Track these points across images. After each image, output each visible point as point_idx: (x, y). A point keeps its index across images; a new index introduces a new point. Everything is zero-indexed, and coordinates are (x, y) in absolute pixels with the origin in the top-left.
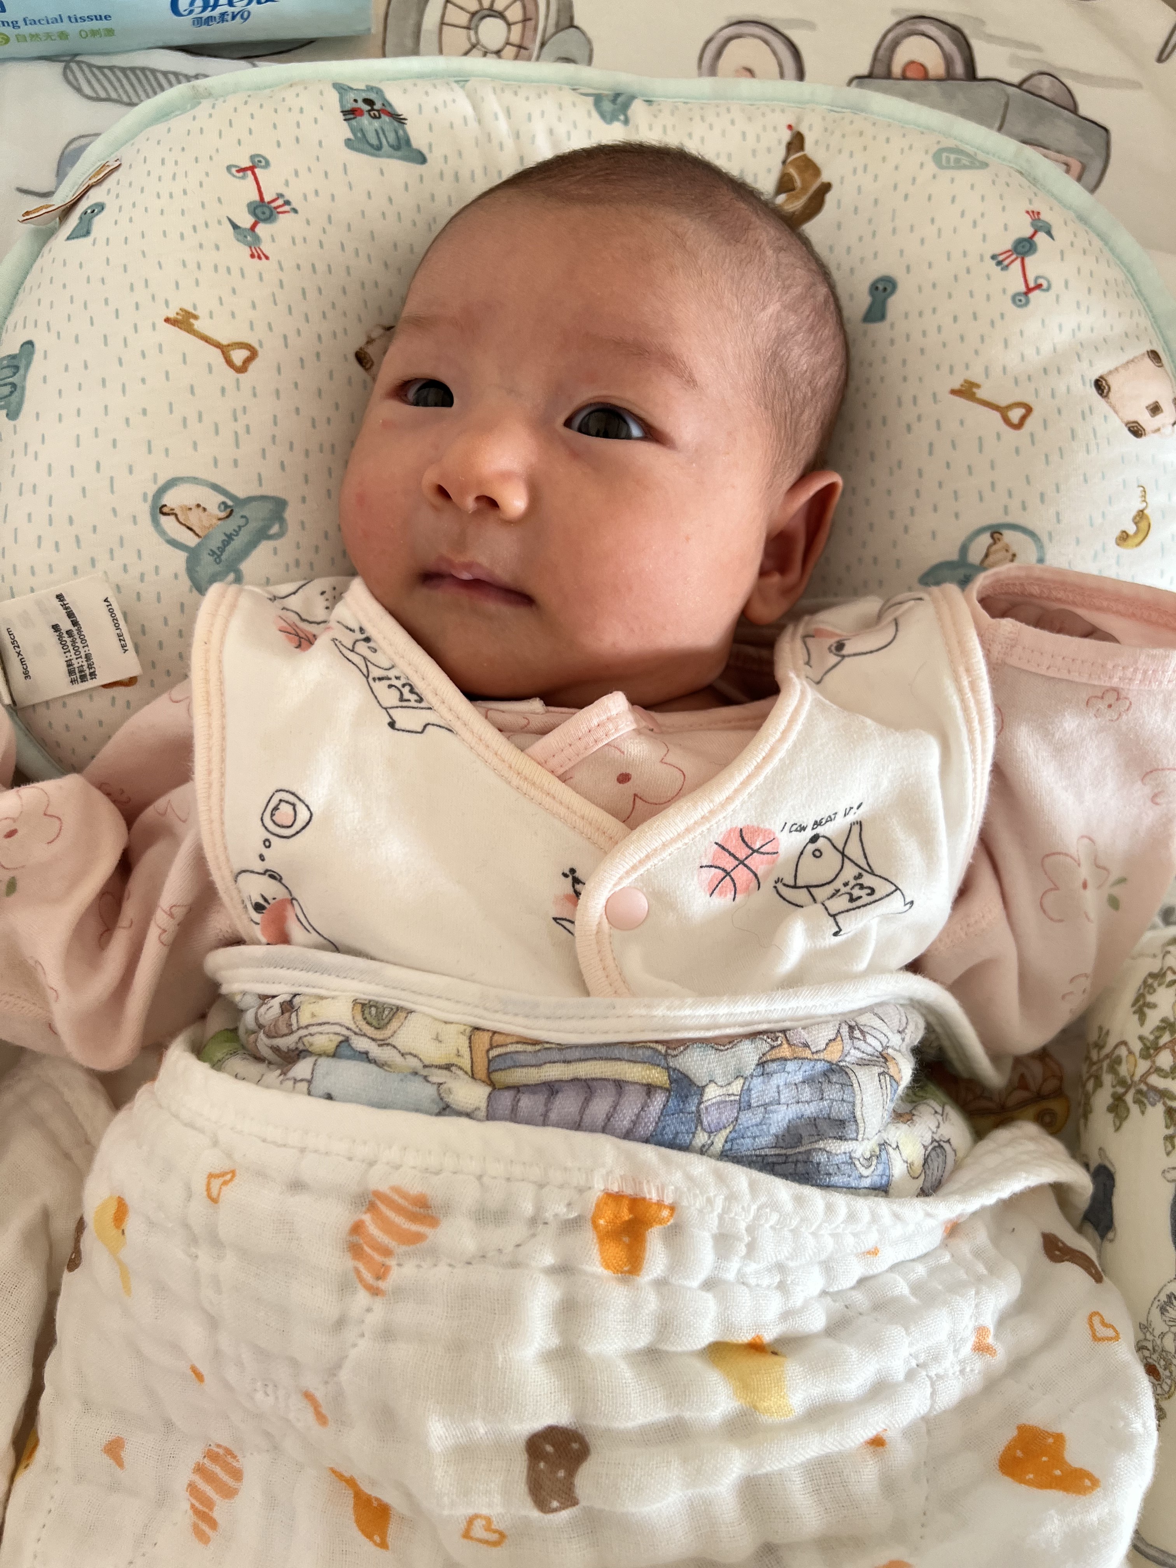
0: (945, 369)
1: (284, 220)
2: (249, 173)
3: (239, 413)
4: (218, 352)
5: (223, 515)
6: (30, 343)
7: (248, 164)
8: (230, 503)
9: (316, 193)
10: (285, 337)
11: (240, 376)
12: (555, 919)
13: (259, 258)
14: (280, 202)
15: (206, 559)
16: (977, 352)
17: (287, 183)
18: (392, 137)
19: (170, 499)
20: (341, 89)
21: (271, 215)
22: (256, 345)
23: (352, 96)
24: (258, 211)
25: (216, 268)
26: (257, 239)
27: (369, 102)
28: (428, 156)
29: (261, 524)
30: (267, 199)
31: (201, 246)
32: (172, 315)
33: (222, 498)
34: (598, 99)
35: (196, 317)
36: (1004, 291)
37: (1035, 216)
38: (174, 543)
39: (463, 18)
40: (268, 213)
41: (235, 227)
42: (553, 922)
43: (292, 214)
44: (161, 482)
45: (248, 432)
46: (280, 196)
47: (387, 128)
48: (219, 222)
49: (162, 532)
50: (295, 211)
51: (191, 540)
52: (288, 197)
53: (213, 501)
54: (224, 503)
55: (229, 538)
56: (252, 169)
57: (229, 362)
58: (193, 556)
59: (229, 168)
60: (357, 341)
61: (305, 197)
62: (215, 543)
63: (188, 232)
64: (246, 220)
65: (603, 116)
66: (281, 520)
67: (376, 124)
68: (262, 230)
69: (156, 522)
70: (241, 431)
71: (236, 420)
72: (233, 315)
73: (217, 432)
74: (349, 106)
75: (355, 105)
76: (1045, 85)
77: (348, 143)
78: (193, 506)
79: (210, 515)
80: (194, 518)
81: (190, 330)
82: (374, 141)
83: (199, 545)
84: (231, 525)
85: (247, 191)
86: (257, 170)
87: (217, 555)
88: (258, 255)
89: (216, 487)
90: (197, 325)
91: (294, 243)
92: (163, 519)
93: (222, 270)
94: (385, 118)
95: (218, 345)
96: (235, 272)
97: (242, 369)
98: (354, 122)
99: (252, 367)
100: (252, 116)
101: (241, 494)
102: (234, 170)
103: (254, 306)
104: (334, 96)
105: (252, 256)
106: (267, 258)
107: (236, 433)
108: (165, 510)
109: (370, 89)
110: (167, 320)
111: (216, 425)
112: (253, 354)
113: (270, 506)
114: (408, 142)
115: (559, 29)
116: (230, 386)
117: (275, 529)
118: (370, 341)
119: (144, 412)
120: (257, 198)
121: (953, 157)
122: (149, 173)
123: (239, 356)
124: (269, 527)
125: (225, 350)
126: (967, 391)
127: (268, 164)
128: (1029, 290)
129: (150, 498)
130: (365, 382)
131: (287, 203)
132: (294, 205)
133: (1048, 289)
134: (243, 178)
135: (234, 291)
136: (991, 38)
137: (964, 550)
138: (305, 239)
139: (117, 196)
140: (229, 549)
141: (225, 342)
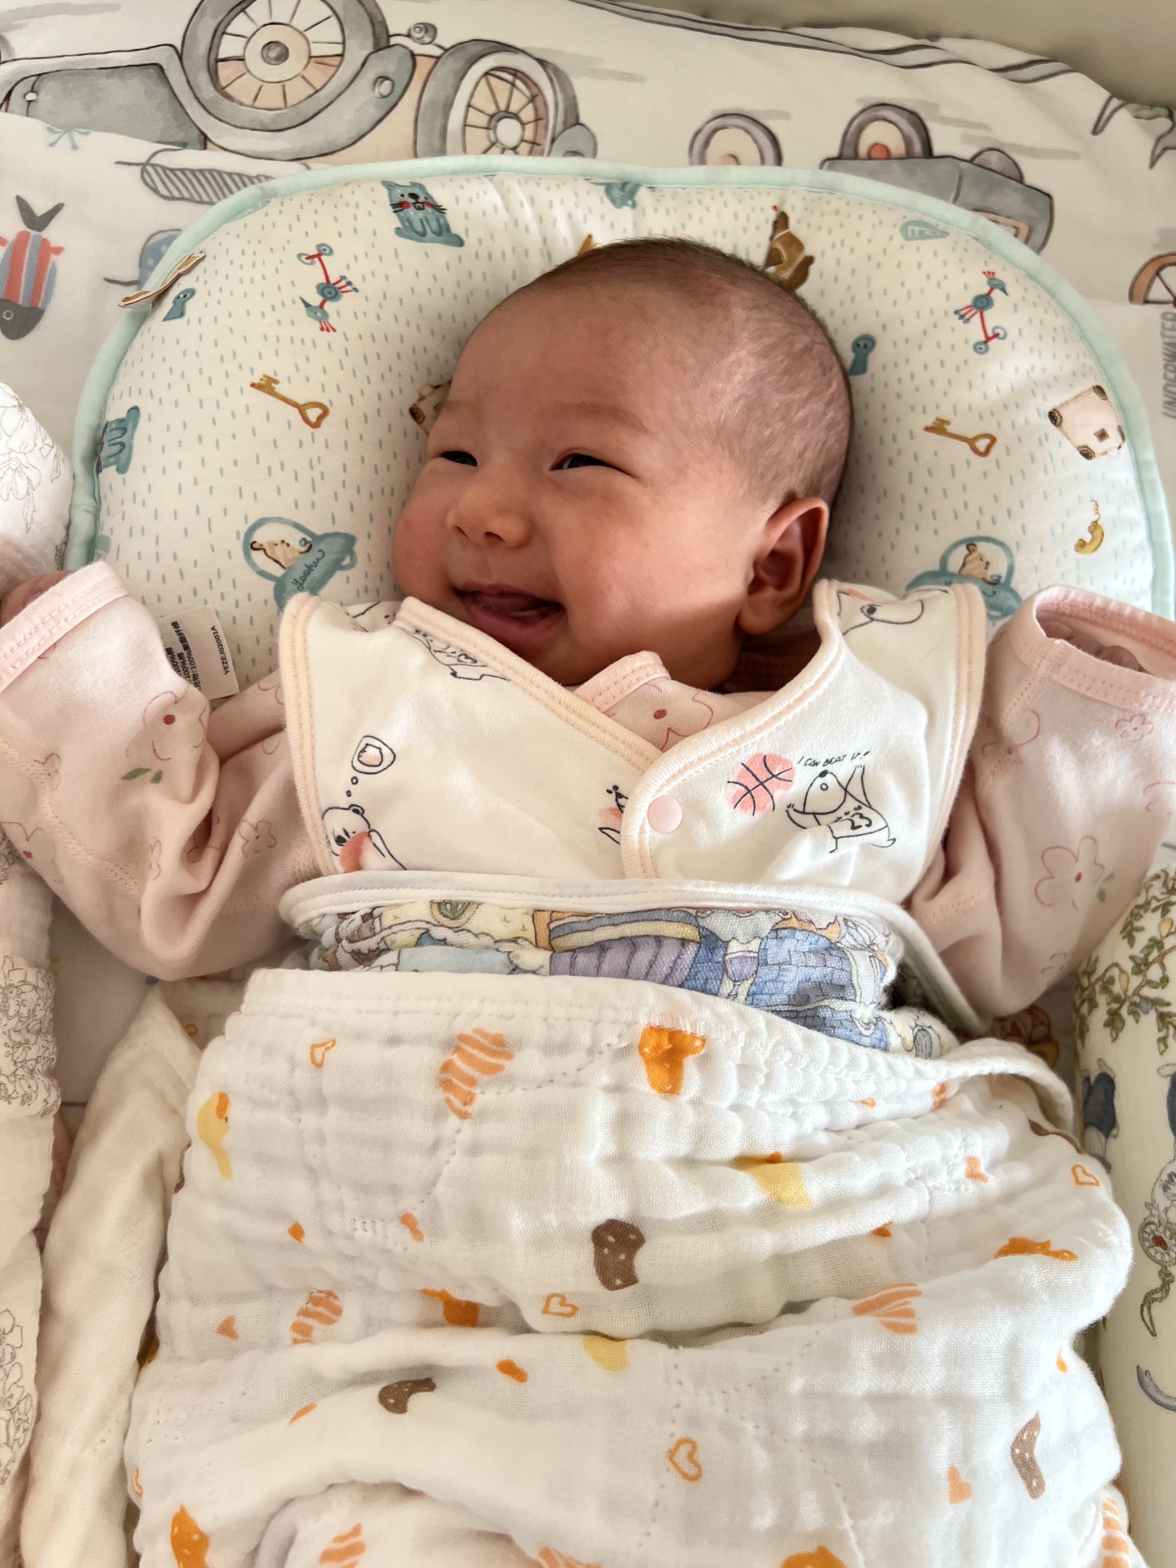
0: (919, 410)
1: (347, 299)
2: (316, 259)
3: (315, 462)
4: (296, 410)
5: (303, 549)
6: (136, 409)
7: (316, 252)
8: (309, 539)
9: (373, 274)
10: (351, 397)
11: (314, 430)
12: (601, 829)
13: (328, 330)
14: (343, 283)
15: (290, 586)
17: (348, 267)
18: (434, 225)
19: (259, 537)
20: (389, 185)
21: (337, 293)
22: (328, 405)
23: (399, 191)
24: (326, 292)
25: (292, 339)
26: (326, 315)
27: (414, 196)
28: (465, 239)
29: (335, 556)
30: (333, 280)
31: (279, 322)
32: (257, 381)
33: (303, 535)
34: (609, 188)
35: (277, 382)
36: (967, 341)
37: (990, 275)
38: (263, 574)
39: (483, 120)
40: (333, 292)
41: (307, 305)
42: (599, 832)
43: (353, 293)
44: (251, 522)
45: (322, 478)
46: (343, 278)
47: (430, 217)
48: (294, 302)
49: (253, 565)
50: (356, 290)
51: (278, 572)
52: (350, 278)
53: (295, 538)
54: (304, 539)
55: (310, 569)
56: (319, 256)
57: (306, 419)
58: (279, 584)
59: (299, 256)
60: (411, 399)
61: (364, 278)
62: (298, 573)
63: (268, 311)
64: (315, 299)
65: (614, 202)
66: (352, 553)
67: (421, 214)
68: (329, 306)
69: (247, 556)
70: (317, 478)
71: (312, 468)
72: (308, 379)
73: (296, 478)
74: (398, 199)
75: (402, 199)
76: (993, 159)
77: (398, 231)
78: (278, 540)
79: (293, 549)
80: (279, 553)
81: (272, 393)
82: (420, 229)
83: (284, 575)
84: (310, 558)
85: (315, 275)
86: (323, 257)
87: (298, 583)
88: (326, 328)
89: (298, 526)
90: (278, 388)
91: (356, 316)
92: (254, 554)
93: (297, 341)
94: (429, 209)
95: (295, 405)
96: (308, 343)
97: (316, 425)
98: (402, 214)
99: (325, 422)
100: (316, 212)
101: (318, 531)
102: (303, 258)
103: (325, 371)
104: (384, 192)
105: (322, 329)
106: (334, 330)
107: (313, 479)
108: (255, 546)
109: (414, 185)
110: (253, 385)
111: (296, 472)
112: (325, 412)
113: (342, 541)
114: (448, 229)
115: (567, 126)
116: (307, 439)
117: (347, 561)
118: (422, 398)
119: (235, 463)
120: (324, 280)
121: (917, 230)
122: (232, 263)
123: (313, 414)
124: (342, 559)
126: (939, 428)
127: (331, 252)
128: (990, 339)
129: (242, 536)
130: (417, 434)
131: (349, 283)
132: (356, 284)
133: (1005, 337)
134: (311, 264)
135: (308, 359)
136: (945, 120)
137: (944, 561)
138: (365, 314)
139: (206, 283)
140: (309, 578)
141: (301, 402)
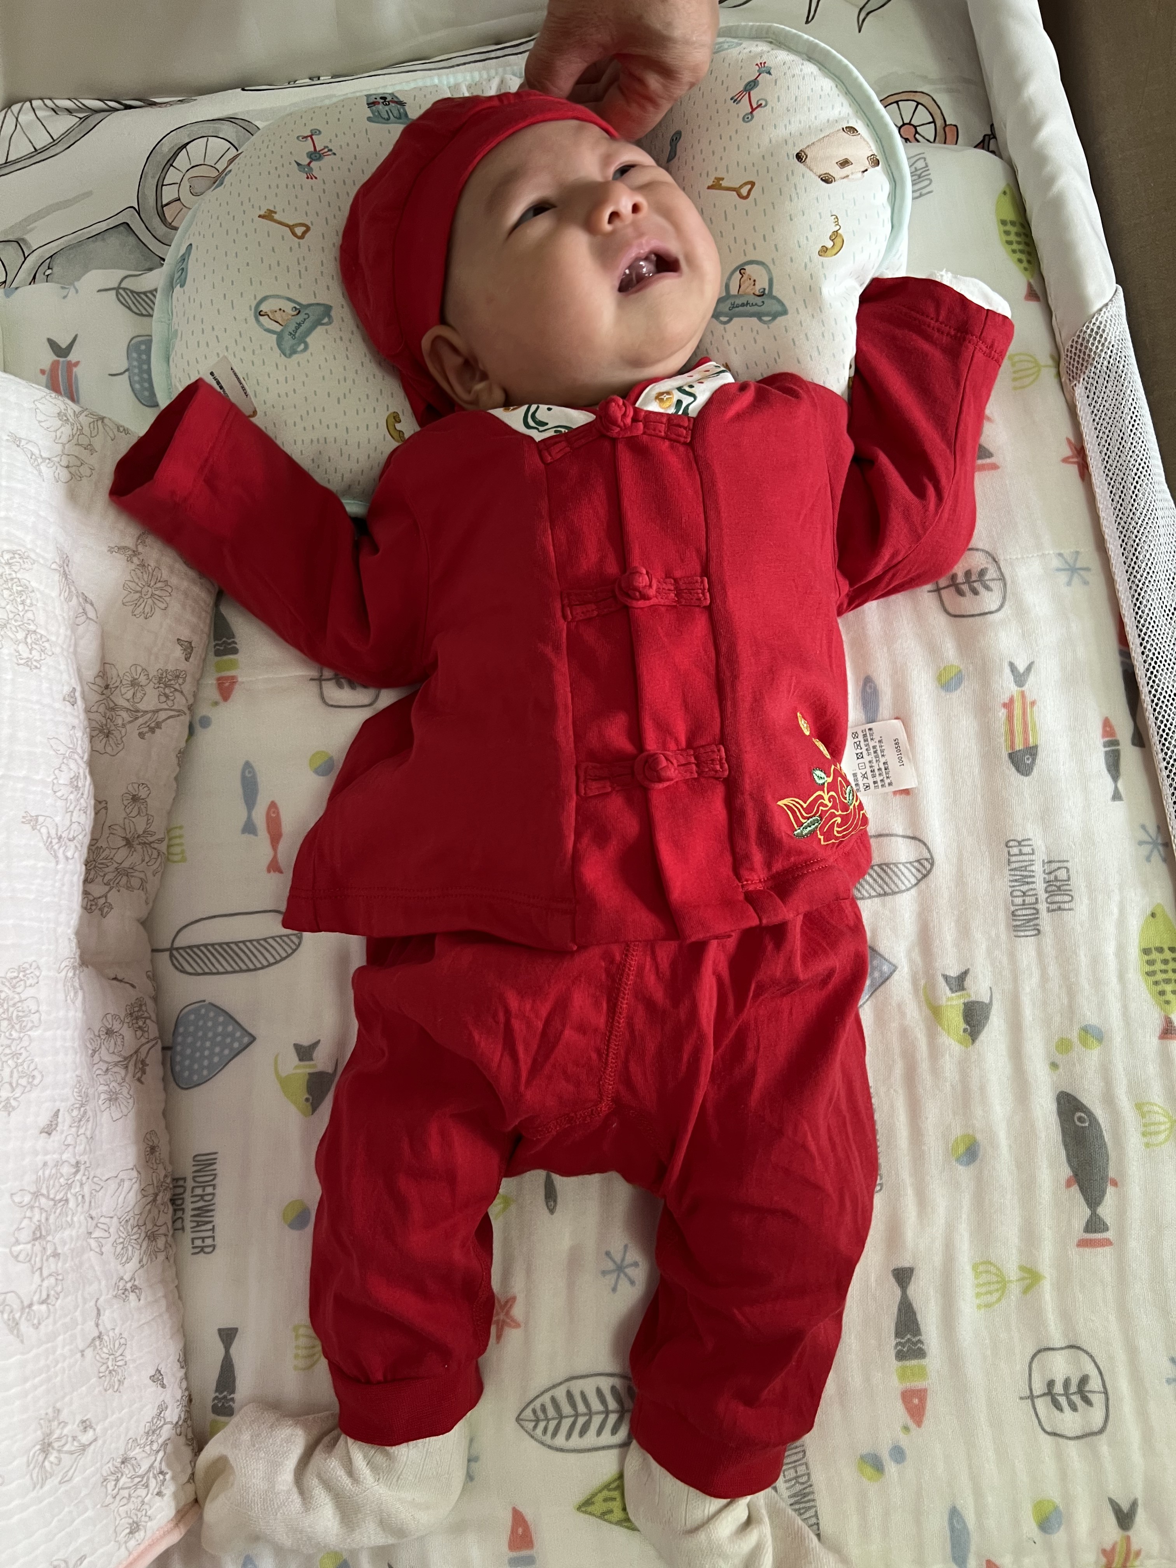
0: (704, 175)
1: (327, 159)
2: (310, 138)
3: (301, 260)
4: (287, 229)
5: (294, 314)
7: (309, 134)
8: (298, 307)
9: (348, 143)
10: (326, 219)
11: (300, 241)
14: (326, 150)
15: (287, 338)
16: (721, 159)
17: (331, 141)
18: (396, 113)
19: (264, 308)
20: (370, 93)
21: (320, 157)
22: (310, 225)
24: (313, 156)
25: (287, 185)
26: (311, 169)
27: (383, 98)
29: (317, 318)
30: (318, 149)
31: (280, 176)
32: (262, 213)
33: (294, 305)
35: (276, 213)
36: (739, 116)
37: (761, 65)
38: (269, 331)
40: (318, 156)
41: (298, 164)
43: (333, 156)
44: (258, 299)
45: (306, 270)
46: (326, 147)
47: (393, 109)
48: (292, 164)
49: (261, 325)
50: (335, 154)
51: (277, 328)
52: (330, 148)
53: (288, 307)
55: (299, 326)
57: (294, 234)
58: (280, 336)
59: (298, 137)
61: (340, 147)
62: (291, 329)
63: (273, 171)
64: (305, 161)
66: (329, 316)
67: (387, 108)
68: (315, 164)
69: (258, 321)
70: (303, 271)
71: (299, 264)
72: (296, 209)
73: (288, 271)
74: (371, 101)
75: (375, 101)
77: (370, 120)
78: (277, 309)
79: (288, 314)
80: (278, 317)
81: (274, 220)
82: (385, 116)
83: (282, 331)
84: (299, 319)
85: (308, 146)
86: (314, 137)
87: (293, 335)
88: (310, 177)
89: (289, 299)
90: (276, 217)
91: (332, 169)
93: (290, 186)
94: (394, 105)
95: (288, 226)
96: (298, 187)
97: (302, 237)
98: (372, 109)
99: (307, 236)
100: (314, 112)
101: (304, 303)
102: (301, 138)
103: (309, 204)
105: (307, 178)
106: (316, 178)
107: (299, 271)
108: (262, 313)
109: (385, 91)
110: (260, 216)
112: (308, 229)
113: (322, 308)
116: (295, 247)
117: (326, 320)
119: (248, 265)
120: (312, 149)
123: (299, 231)
124: (322, 320)
126: (716, 184)
127: (321, 133)
128: (753, 110)
129: (253, 307)
132: (334, 151)
133: (766, 105)
134: (306, 141)
135: (296, 196)
138: (338, 167)
140: (301, 331)
141: (292, 224)
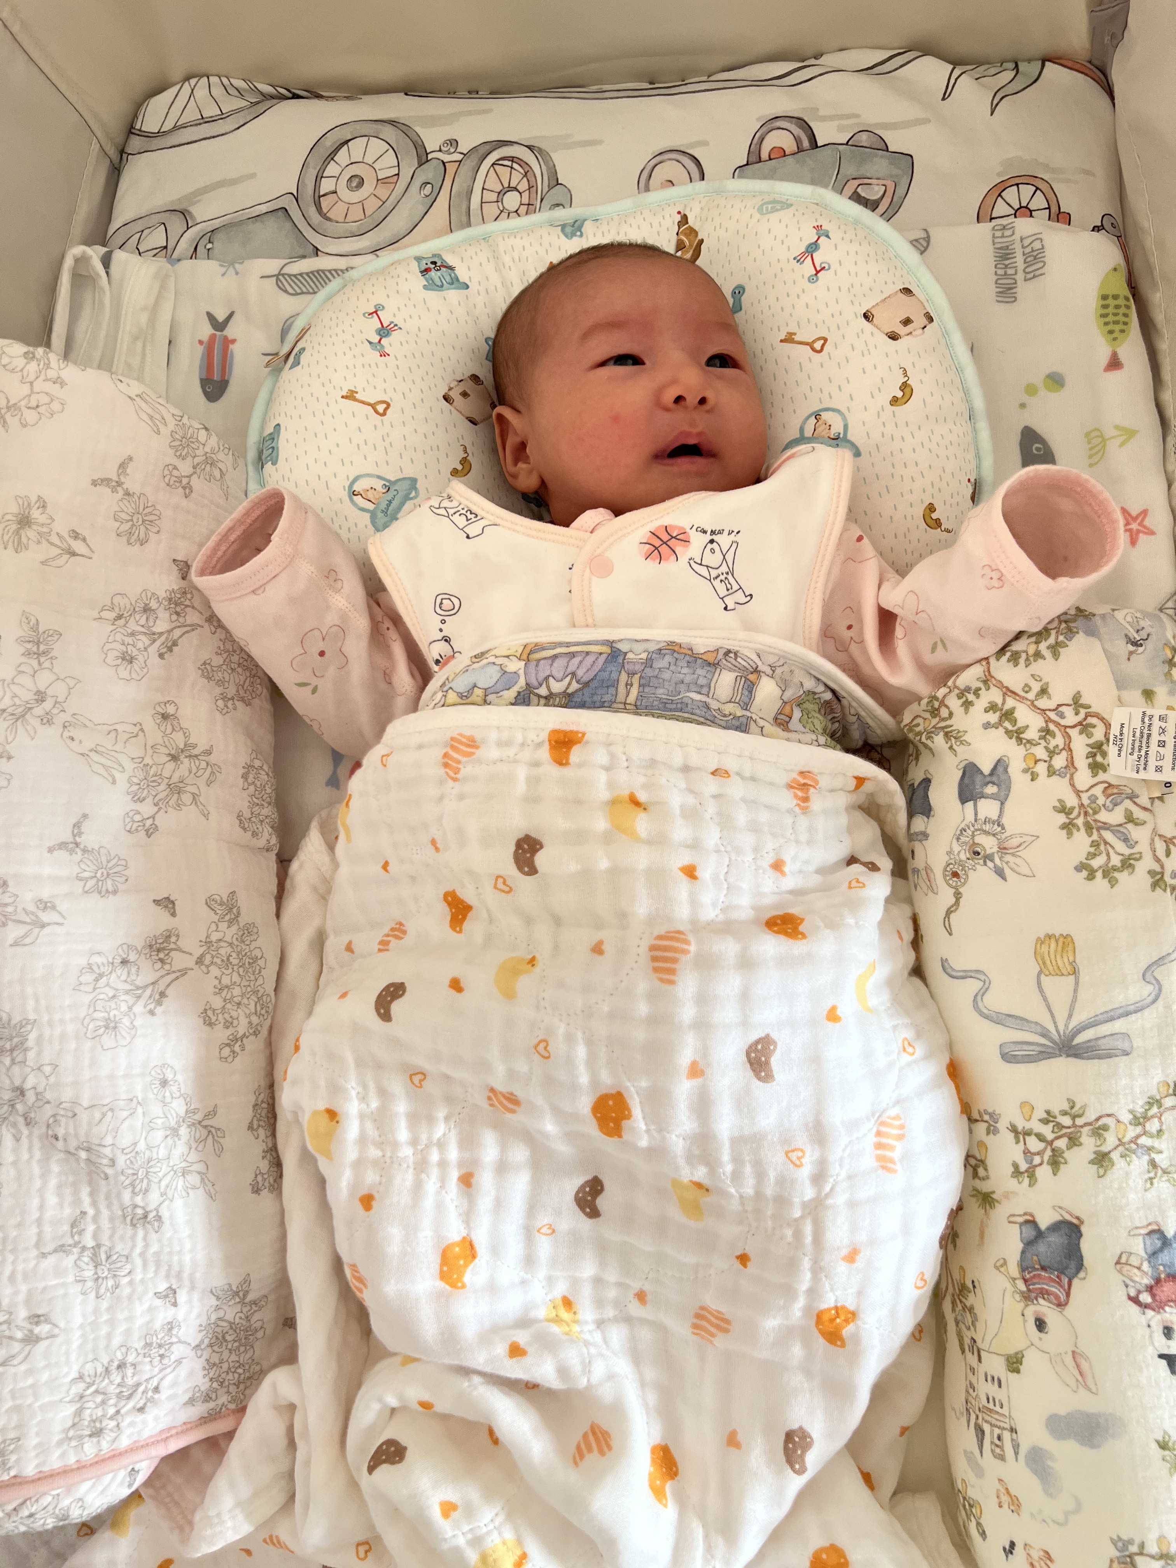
0: (775, 329)
3: (386, 437)
4: (370, 408)
5: (385, 491)
6: (279, 425)
8: (387, 484)
9: (411, 317)
10: (403, 394)
11: (383, 418)
13: (385, 356)
14: (392, 325)
15: (380, 515)
16: (791, 315)
17: (394, 315)
18: (448, 278)
19: (357, 487)
20: (418, 259)
22: (389, 401)
23: (424, 262)
24: (382, 333)
25: (363, 366)
26: (383, 346)
27: (434, 263)
28: (469, 283)
29: (405, 492)
30: (385, 325)
31: (354, 356)
32: (345, 394)
34: (563, 227)
35: (357, 393)
36: (803, 276)
37: (818, 228)
38: (363, 510)
39: (494, 197)
41: (370, 343)
44: (351, 479)
45: (391, 446)
46: (392, 323)
47: (444, 274)
49: (355, 505)
51: (371, 506)
52: (396, 323)
53: (379, 485)
54: (384, 485)
55: (390, 502)
56: (376, 312)
57: (376, 412)
58: (373, 515)
59: (364, 314)
60: (444, 390)
61: (405, 321)
62: (383, 506)
65: (566, 236)
66: (415, 489)
67: (439, 273)
70: (388, 446)
72: (375, 388)
74: (424, 267)
75: (427, 267)
76: (864, 139)
77: (425, 287)
78: (369, 488)
79: (378, 492)
80: (370, 495)
81: (355, 400)
82: (439, 283)
83: (375, 508)
84: (389, 496)
85: (375, 323)
87: (385, 512)
88: (384, 354)
89: (379, 477)
90: (357, 396)
91: (401, 344)
92: (355, 498)
93: (367, 366)
94: (443, 269)
95: (369, 404)
96: (373, 365)
98: (427, 276)
99: (388, 412)
100: (373, 285)
101: (393, 479)
103: (385, 381)
104: (415, 264)
106: (388, 355)
108: (355, 493)
109: (434, 255)
110: (343, 397)
112: (388, 406)
113: (409, 482)
114: (458, 280)
115: (550, 188)
117: (413, 494)
118: (450, 389)
119: (338, 445)
120: (380, 326)
121: (770, 206)
122: (325, 327)
123: (381, 408)
124: (410, 494)
125: (373, 406)
126: (789, 339)
127: (383, 307)
128: (817, 272)
129: (347, 489)
130: (451, 411)
131: (396, 325)
133: (829, 269)
135: (374, 375)
136: (824, 119)
137: (802, 430)
139: (311, 342)
140: (390, 508)
141: (372, 402)
